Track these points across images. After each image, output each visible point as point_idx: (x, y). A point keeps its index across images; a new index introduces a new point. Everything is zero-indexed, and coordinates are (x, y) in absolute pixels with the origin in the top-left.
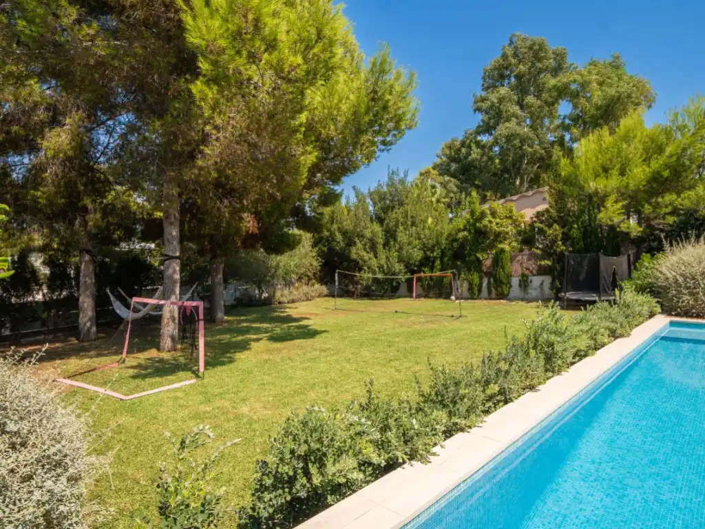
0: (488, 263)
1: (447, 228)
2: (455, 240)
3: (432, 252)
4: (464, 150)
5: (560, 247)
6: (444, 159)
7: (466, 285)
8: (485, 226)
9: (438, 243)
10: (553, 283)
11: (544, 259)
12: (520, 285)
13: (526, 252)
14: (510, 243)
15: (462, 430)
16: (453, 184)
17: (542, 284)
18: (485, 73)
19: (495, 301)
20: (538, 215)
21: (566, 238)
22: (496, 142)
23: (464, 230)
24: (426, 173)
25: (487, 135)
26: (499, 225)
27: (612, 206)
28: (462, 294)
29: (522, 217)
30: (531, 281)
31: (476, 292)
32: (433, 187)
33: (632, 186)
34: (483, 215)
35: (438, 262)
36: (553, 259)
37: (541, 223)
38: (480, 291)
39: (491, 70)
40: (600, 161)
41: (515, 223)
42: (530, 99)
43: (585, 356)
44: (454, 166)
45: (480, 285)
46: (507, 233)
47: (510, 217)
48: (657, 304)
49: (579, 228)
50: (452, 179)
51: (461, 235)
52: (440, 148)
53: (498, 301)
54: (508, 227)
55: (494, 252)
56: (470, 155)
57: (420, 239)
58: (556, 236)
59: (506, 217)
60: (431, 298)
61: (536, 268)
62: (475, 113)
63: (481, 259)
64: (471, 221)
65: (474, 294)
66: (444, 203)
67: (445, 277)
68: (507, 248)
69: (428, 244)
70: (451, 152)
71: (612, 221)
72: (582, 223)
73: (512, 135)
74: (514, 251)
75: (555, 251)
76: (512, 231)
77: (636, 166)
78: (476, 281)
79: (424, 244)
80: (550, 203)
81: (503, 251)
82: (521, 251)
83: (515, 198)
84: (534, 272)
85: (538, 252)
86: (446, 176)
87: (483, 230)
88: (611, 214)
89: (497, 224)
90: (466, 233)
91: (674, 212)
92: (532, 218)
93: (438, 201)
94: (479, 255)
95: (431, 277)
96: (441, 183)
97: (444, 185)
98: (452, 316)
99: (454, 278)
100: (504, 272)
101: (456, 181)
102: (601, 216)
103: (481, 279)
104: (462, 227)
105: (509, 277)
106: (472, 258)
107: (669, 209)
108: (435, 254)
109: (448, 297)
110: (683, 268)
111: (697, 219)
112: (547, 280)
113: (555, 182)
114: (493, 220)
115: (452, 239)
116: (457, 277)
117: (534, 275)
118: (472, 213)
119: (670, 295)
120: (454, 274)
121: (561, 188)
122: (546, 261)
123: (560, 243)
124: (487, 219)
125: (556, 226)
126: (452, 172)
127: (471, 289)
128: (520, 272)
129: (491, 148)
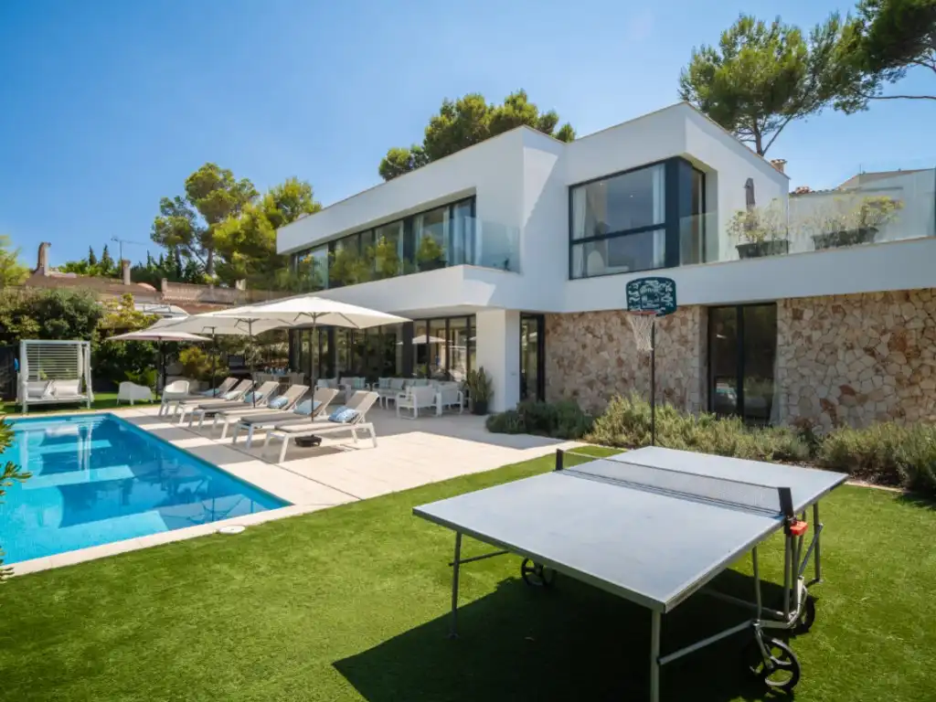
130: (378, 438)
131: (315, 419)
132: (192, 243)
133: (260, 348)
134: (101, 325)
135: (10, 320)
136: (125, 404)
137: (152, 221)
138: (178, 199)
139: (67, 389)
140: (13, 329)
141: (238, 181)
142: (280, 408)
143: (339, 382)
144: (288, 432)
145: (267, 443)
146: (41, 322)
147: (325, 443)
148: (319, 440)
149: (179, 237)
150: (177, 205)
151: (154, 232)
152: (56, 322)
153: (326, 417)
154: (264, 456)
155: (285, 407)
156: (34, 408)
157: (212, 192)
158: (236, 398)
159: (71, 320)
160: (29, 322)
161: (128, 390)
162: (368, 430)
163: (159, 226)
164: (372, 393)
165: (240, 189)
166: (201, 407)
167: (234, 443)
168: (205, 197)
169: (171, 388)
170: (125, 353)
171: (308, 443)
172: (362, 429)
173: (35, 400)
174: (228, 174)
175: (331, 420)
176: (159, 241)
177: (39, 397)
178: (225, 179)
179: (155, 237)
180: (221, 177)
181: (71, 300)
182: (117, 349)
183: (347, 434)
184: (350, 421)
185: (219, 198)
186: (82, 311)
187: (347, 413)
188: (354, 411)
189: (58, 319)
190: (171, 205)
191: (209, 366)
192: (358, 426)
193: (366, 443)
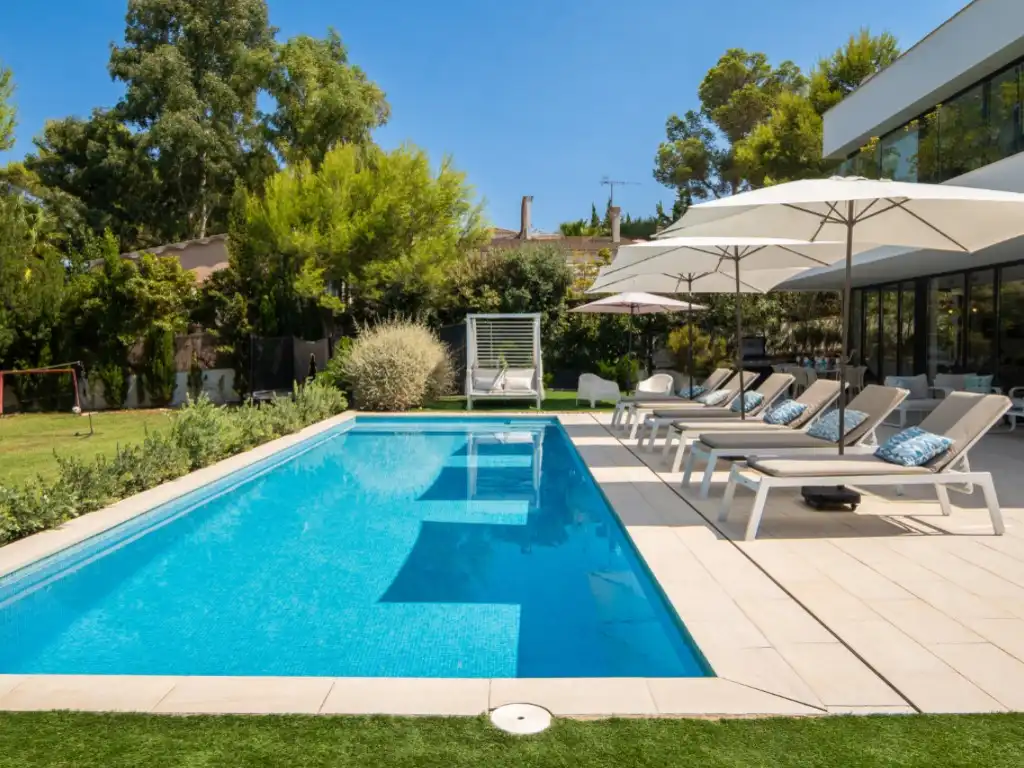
0: (138, 350)
1: (62, 293)
2: (79, 312)
3: (35, 332)
4: (92, 144)
5: (246, 327)
6: (52, 151)
7: (99, 387)
8: (131, 292)
9: (45, 315)
10: (237, 379)
11: (223, 343)
12: (189, 384)
13: (199, 333)
14: (173, 319)
15: (95, 509)
16: (72, 205)
17: (221, 381)
18: (132, 11)
19: (148, 411)
20: (215, 276)
21: (254, 312)
22: (154, 141)
23: (94, 295)
24: (12, 173)
25: (137, 123)
26: (154, 291)
27: (310, 273)
28: (93, 402)
29: (192, 278)
30: (206, 377)
31: (117, 397)
32: (32, 209)
33: (334, 249)
34: (126, 273)
35: (46, 350)
36: (236, 344)
37: (220, 290)
38: (124, 395)
39: (143, 7)
40: (298, 208)
41: (181, 287)
42: (212, 77)
43: (240, 451)
44: (72, 171)
45: (126, 385)
46: (168, 303)
47: (173, 279)
48: (343, 398)
49: (270, 299)
50: (70, 197)
51: (88, 304)
52: (43, 129)
53: (154, 411)
54: (168, 295)
55: (147, 332)
56: (105, 155)
57: (9, 308)
58: (240, 311)
59: (167, 278)
60: (35, 411)
61: (214, 357)
62: (114, 78)
63: (125, 344)
64: (107, 281)
65: (115, 402)
66: (53, 242)
67: (62, 374)
68: (167, 326)
69: (27, 317)
70: (65, 143)
71: (311, 293)
72: (274, 294)
73: (186, 135)
74: (178, 332)
75: (239, 332)
76: (174, 299)
77: (340, 220)
78: (119, 379)
79: (18, 318)
80: (230, 261)
81: (161, 331)
82: (191, 331)
83: (182, 245)
84: (212, 363)
85: (215, 333)
86: (57, 188)
87: (128, 296)
88: (309, 282)
89: (151, 288)
90: (97, 301)
91: (380, 286)
92: (206, 282)
93: (42, 238)
94: (121, 338)
95: (32, 375)
96: (47, 202)
97: (54, 207)
98: (77, 435)
99: (79, 376)
100: (164, 365)
101: (78, 200)
102: (297, 285)
103: (126, 375)
104: (89, 289)
105: (172, 372)
106: (109, 342)
107: (375, 281)
108: (40, 336)
109: (66, 408)
110: (372, 355)
111: (403, 296)
112: (229, 375)
113: (238, 230)
114: (144, 281)
115: (72, 310)
116: (83, 373)
117: (211, 368)
118: (108, 268)
119: (359, 387)
120: (78, 369)
121: (246, 240)
122: (226, 347)
123: (245, 320)
124: (133, 280)
125: (238, 296)
126: (71, 182)
127: (108, 393)
128: (189, 364)
129: (145, 150)
130: (1006, 512)
131: (847, 450)
132: (707, 176)
133: (797, 326)
134: (571, 296)
135: (472, 291)
136: (584, 405)
137: (655, 153)
138: (690, 115)
139: (520, 381)
140: (474, 303)
141: (775, 67)
142: (786, 424)
143: (930, 383)
144: (770, 473)
145: (729, 492)
146: (501, 293)
147: (869, 506)
148: (854, 499)
149: (689, 169)
150: (688, 125)
151: (658, 167)
152: (517, 292)
153: (872, 449)
154: (722, 520)
155: (797, 422)
156: (481, 405)
157: (736, 92)
158: (723, 402)
159: (535, 289)
160: (490, 293)
161: (591, 385)
162: (978, 489)
163: (664, 157)
164: (991, 397)
165: (778, 80)
166: (656, 415)
167: (686, 483)
168: (725, 103)
169: (646, 386)
170: (597, 333)
171: (831, 501)
172: (962, 485)
173: (481, 394)
174: (759, 60)
175: (880, 457)
176: (664, 180)
177: (488, 390)
178: (755, 70)
179: (660, 176)
180: (748, 67)
181: (534, 262)
182: (588, 329)
183: (928, 493)
184: (926, 464)
185: (745, 97)
186: (546, 275)
187: (921, 442)
188: (940, 439)
189: (519, 288)
190: (681, 125)
191: (710, 353)
192: (951, 475)
193: (975, 520)
